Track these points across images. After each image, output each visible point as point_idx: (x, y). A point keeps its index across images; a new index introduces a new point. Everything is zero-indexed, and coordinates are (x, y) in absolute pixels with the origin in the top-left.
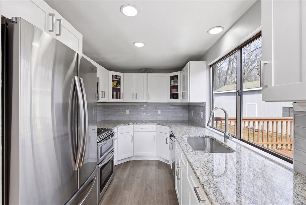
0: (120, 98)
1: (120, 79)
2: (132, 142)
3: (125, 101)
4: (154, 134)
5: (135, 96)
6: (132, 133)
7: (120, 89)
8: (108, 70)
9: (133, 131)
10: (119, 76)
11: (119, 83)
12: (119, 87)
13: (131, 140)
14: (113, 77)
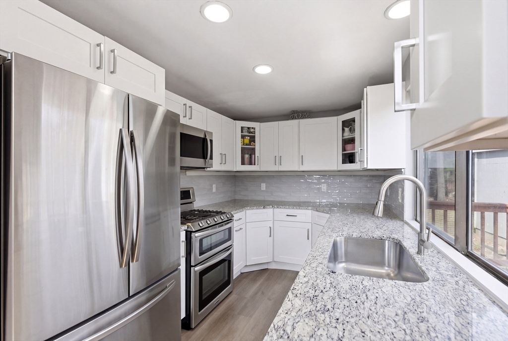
0: (255, 164)
1: (254, 132)
2: (272, 238)
3: (262, 169)
4: (309, 226)
5: (278, 160)
6: (272, 222)
7: (254, 149)
8: (234, 120)
9: (272, 219)
10: (253, 128)
11: (253, 139)
12: (254, 147)
13: (269, 235)
14: (244, 131)
